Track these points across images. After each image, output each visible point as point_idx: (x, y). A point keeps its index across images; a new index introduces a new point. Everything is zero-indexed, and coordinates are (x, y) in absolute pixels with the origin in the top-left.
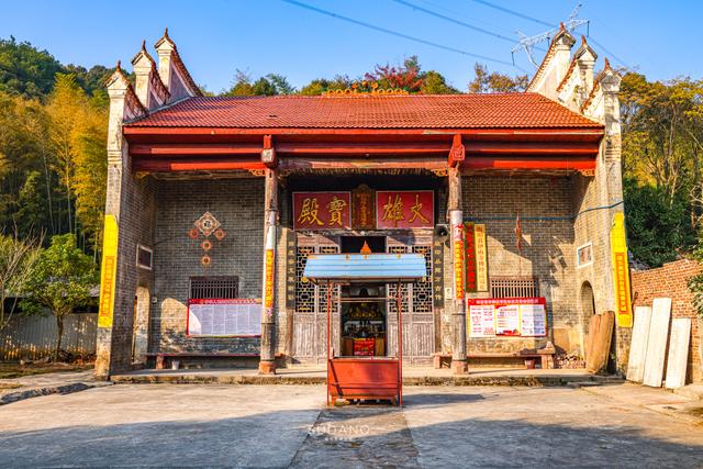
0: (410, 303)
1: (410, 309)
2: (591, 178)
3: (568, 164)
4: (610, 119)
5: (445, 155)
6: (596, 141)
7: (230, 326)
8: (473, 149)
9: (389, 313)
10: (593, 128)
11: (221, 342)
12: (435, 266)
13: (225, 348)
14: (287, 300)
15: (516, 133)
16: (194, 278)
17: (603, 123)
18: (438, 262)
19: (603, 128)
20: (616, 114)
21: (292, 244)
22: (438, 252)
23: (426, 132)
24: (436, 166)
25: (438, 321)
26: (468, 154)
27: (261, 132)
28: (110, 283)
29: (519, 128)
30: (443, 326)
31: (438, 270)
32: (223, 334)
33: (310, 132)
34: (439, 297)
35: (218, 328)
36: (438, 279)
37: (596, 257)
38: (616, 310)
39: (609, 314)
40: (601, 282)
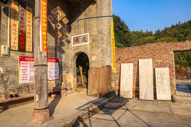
37: (94, 41)
38: (112, 65)
39: (109, 67)
40: (98, 52)
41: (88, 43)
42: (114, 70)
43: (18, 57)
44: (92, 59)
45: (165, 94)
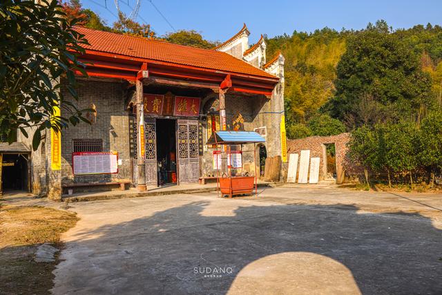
0: (189, 153)
1: (189, 156)
2: (268, 100)
3: (262, 93)
4: (280, 75)
5: (219, 83)
6: (274, 84)
7: (99, 168)
8: (235, 82)
9: (179, 159)
10: (273, 78)
11: (93, 177)
12: (199, 135)
13: (97, 180)
14: (131, 153)
15: (250, 77)
16: (75, 140)
17: (278, 77)
18: (200, 133)
19: (278, 79)
20: (283, 74)
21: (131, 121)
22: (200, 128)
23: (217, 72)
24: (215, 88)
25: (201, 162)
26: (233, 84)
27: (142, 60)
28: (58, 143)
29: (252, 75)
30: (203, 164)
31: (200, 137)
32: (95, 172)
33: (166, 64)
34: (201, 150)
35: (92, 169)
36: (201, 142)
37: (269, 133)
38: (282, 155)
39: (279, 157)
40: (272, 144)
41: (266, 135)
42: (284, 160)
43: (212, 152)
44: (269, 150)
45: (314, 179)
